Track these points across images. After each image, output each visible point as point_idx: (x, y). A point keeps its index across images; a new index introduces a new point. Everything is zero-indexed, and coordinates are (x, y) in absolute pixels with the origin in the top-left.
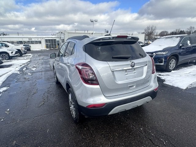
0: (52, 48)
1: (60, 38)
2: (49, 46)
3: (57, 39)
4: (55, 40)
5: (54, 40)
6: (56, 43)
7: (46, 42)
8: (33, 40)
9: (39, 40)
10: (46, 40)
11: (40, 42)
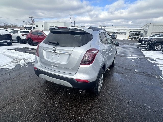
0: (134, 38)
1: (145, 30)
2: (135, 37)
3: (142, 32)
4: (140, 32)
5: (138, 32)
6: (139, 35)
7: (130, 33)
8: (121, 31)
9: (125, 31)
10: (131, 32)
11: (125, 33)
